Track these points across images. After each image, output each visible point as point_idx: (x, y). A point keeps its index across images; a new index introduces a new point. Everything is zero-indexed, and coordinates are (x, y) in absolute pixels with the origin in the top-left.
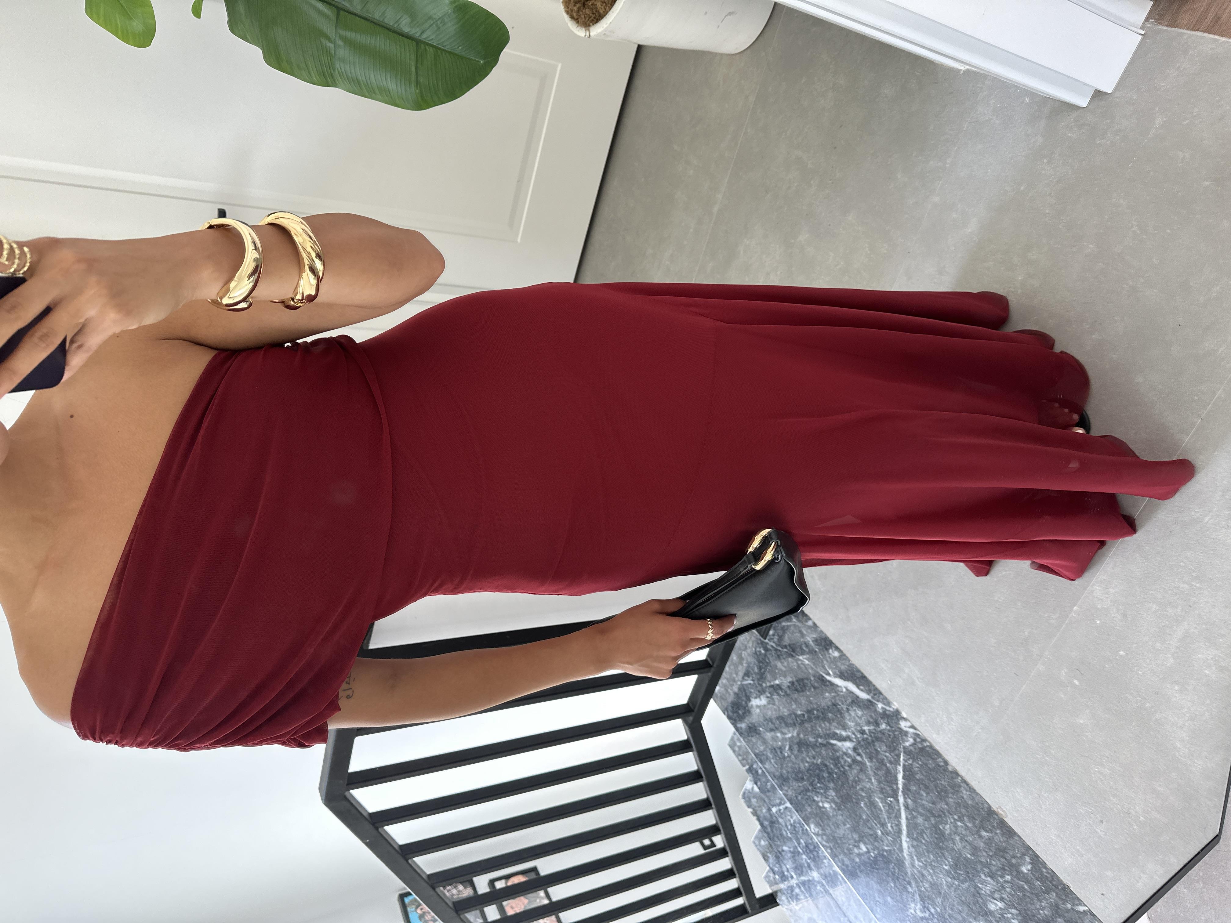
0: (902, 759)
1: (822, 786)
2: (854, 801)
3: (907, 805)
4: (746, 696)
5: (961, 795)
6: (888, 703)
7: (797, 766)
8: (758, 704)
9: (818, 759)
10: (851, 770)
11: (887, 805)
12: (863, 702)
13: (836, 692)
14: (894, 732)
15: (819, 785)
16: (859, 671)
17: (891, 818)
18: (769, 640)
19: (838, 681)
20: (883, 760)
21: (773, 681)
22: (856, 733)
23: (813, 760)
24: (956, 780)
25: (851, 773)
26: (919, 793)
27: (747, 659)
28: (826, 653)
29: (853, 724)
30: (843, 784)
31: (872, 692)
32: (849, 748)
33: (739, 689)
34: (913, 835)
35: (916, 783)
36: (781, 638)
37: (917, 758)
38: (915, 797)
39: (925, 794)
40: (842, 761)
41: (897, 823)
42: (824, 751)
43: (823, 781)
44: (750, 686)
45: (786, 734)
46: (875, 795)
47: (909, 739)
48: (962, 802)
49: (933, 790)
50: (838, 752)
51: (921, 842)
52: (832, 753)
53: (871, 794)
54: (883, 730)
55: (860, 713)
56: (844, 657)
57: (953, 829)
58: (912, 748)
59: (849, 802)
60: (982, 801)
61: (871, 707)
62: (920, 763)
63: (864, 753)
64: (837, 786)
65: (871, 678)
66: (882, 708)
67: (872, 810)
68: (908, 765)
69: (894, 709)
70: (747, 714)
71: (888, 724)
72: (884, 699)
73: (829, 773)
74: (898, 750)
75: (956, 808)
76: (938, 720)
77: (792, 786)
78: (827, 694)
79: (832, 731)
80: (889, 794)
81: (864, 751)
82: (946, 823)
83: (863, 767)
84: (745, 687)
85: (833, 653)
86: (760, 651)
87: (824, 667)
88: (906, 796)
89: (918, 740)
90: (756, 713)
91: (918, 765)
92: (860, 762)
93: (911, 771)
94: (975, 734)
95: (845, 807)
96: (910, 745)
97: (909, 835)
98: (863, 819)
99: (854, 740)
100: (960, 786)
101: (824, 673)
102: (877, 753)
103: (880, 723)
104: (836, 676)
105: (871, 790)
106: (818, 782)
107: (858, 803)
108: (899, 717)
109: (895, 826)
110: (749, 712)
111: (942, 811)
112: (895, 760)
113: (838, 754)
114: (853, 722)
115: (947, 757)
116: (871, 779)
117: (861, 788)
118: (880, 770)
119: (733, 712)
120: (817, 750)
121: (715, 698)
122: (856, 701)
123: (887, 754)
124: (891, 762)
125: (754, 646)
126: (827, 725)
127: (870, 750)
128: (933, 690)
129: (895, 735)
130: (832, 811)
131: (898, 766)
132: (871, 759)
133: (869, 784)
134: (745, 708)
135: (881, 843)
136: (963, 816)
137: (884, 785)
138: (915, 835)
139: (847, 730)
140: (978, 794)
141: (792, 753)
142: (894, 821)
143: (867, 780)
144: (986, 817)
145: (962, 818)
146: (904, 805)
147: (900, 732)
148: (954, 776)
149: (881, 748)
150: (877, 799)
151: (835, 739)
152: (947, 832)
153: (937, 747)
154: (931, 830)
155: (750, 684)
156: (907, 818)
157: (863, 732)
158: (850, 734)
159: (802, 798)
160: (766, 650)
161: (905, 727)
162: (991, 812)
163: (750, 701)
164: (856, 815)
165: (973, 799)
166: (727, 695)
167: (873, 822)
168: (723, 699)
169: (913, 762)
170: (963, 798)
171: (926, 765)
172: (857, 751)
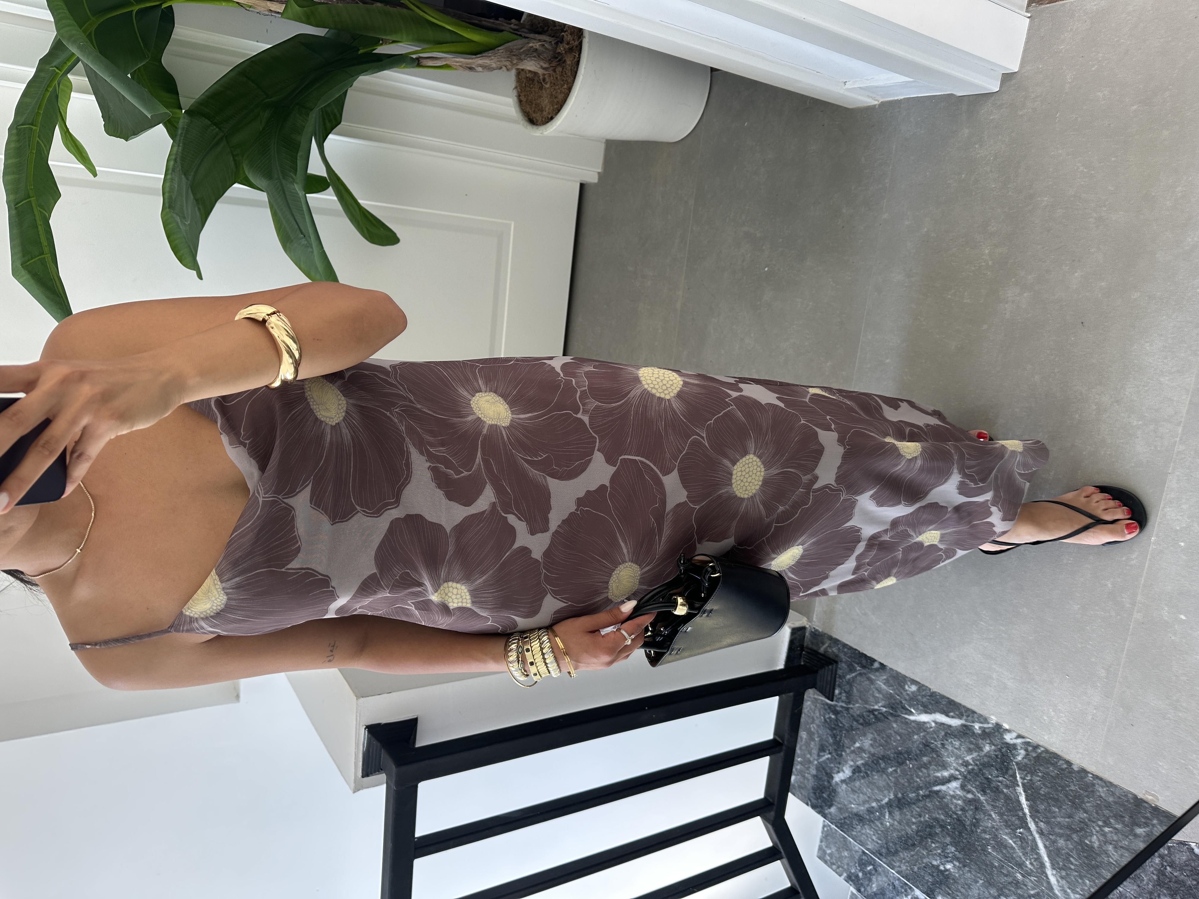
0: (1018, 778)
1: (937, 845)
2: (979, 848)
3: (1041, 831)
4: (827, 774)
5: (1098, 794)
6: (986, 720)
7: (903, 833)
8: (843, 778)
9: (925, 815)
10: (965, 814)
11: (1018, 840)
12: (957, 729)
13: (925, 731)
14: (1000, 750)
15: (933, 845)
16: (943, 697)
17: (1027, 853)
18: (836, 701)
19: (924, 718)
20: (997, 788)
21: (852, 745)
22: (959, 768)
23: (919, 818)
24: (1086, 780)
25: (966, 817)
26: (1050, 811)
27: (817, 731)
28: (903, 692)
29: (953, 759)
30: (960, 833)
31: (964, 714)
32: (956, 788)
33: (817, 769)
34: (1059, 864)
35: (1042, 800)
36: (849, 694)
37: (1035, 771)
38: (1047, 818)
39: (1057, 810)
40: (953, 807)
41: (1035, 856)
42: (929, 802)
43: (937, 839)
44: (828, 761)
45: (882, 801)
46: (1001, 832)
47: (1020, 751)
48: (1102, 802)
49: (1064, 800)
50: (944, 798)
51: (1071, 869)
52: (939, 802)
53: (996, 833)
54: (988, 752)
55: (957, 743)
56: (924, 688)
57: (1101, 838)
58: (1026, 760)
59: (974, 852)
60: (1124, 793)
61: (968, 732)
62: (1040, 774)
63: (975, 788)
64: (955, 839)
65: (958, 700)
66: (980, 728)
67: (1003, 853)
68: (1028, 783)
69: (993, 724)
70: (833, 794)
71: (991, 744)
72: (980, 717)
73: (942, 826)
74: (1011, 768)
75: (1097, 813)
76: (1045, 718)
77: (904, 859)
78: (916, 737)
79: (932, 776)
80: (1016, 825)
81: (974, 785)
82: (1092, 835)
83: (977, 805)
84: (823, 765)
85: (910, 688)
86: (830, 718)
87: (904, 708)
88: (1037, 820)
89: (1030, 748)
90: (842, 790)
91: (1038, 778)
92: (973, 799)
93: (1034, 789)
94: (1091, 717)
95: (971, 860)
96: (1023, 758)
97: (1053, 868)
98: (996, 867)
99: (960, 777)
100: (1093, 785)
101: (906, 714)
102: (989, 781)
103: (982, 745)
104: (921, 712)
105: (994, 828)
106: (932, 842)
107: (984, 850)
108: (1002, 730)
109: (1035, 861)
110: (834, 791)
111: (1082, 822)
112: (1013, 782)
113: (945, 800)
114: (952, 757)
115: (1067, 757)
116: (991, 815)
117: (982, 830)
118: (999, 801)
119: (817, 799)
120: (921, 804)
121: (794, 790)
122: (949, 732)
123: (1001, 779)
124: (1007, 787)
125: (822, 713)
126: (925, 771)
127: (980, 781)
128: (1029, 686)
129: (1002, 753)
130: (956, 871)
131: (1017, 788)
132: (984, 792)
133: (990, 821)
134: (829, 788)
135: (1025, 888)
136: (1108, 818)
137: (1008, 816)
138: (1061, 863)
139: (949, 769)
140: (1116, 786)
141: (894, 820)
142: (1032, 855)
143: (986, 818)
144: (1135, 809)
145: (1108, 822)
146: (1038, 832)
147: (1007, 747)
148: (1083, 774)
149: (992, 774)
150: (1004, 837)
151: (938, 785)
152: (1096, 845)
153: (1053, 749)
154: (1077, 850)
155: (828, 759)
156: (1046, 847)
157: (966, 764)
158: (952, 772)
159: (919, 868)
160: (836, 713)
161: (1011, 739)
162: (1139, 803)
163: (832, 778)
164: (987, 865)
165: (1113, 794)
166: (806, 781)
167: (1008, 865)
168: (802, 788)
169: (1032, 777)
170: (1101, 797)
171: (1048, 774)
172: (965, 788)
